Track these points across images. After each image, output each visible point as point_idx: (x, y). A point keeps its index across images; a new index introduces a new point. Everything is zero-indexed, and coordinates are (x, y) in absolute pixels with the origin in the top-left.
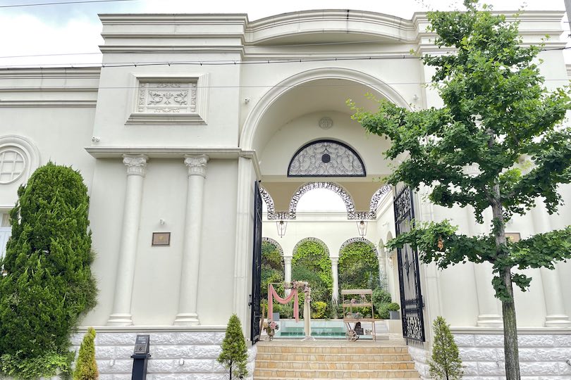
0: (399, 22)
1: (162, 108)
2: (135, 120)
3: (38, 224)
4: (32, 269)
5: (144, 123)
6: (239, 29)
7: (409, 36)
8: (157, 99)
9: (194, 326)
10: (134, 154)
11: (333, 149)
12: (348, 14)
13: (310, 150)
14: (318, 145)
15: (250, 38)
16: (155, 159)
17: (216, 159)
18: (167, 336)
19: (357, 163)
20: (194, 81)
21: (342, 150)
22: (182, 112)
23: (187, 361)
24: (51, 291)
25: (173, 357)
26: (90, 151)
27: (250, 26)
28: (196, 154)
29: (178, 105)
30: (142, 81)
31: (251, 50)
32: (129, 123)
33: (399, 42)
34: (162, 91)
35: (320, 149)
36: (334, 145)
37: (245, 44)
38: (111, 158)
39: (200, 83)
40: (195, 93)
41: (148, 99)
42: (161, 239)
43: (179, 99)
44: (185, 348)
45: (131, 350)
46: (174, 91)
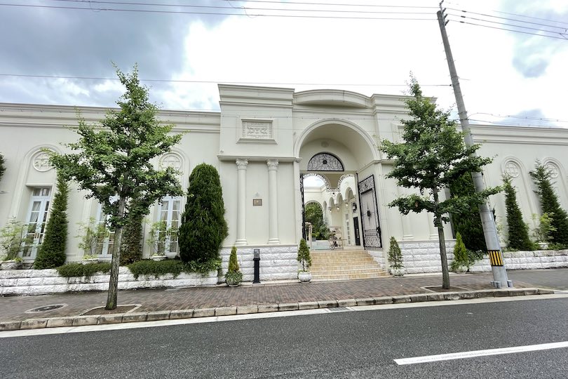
0: (365, 98)
1: (254, 136)
2: (242, 141)
3: (204, 195)
4: (204, 217)
5: (246, 143)
6: (291, 97)
7: (370, 106)
8: (252, 131)
9: (279, 244)
10: (242, 159)
11: (328, 158)
12: (344, 93)
13: (317, 158)
14: (321, 155)
15: (295, 102)
16: (252, 162)
17: (284, 162)
18: (267, 249)
19: (339, 164)
20: (270, 122)
21: (332, 158)
22: (265, 138)
23: (278, 261)
24: (213, 228)
25: (270, 259)
26: (219, 157)
27: (296, 95)
28: (273, 160)
29: (262, 134)
30: (244, 121)
31: (296, 107)
32: (238, 143)
33: (365, 108)
34: (254, 126)
35: (322, 158)
36: (328, 156)
37: (293, 104)
38: (231, 161)
39: (273, 123)
40: (271, 128)
41: (247, 130)
42: (257, 203)
43: (263, 131)
44: (275, 255)
45: (252, 256)
46: (260, 126)
